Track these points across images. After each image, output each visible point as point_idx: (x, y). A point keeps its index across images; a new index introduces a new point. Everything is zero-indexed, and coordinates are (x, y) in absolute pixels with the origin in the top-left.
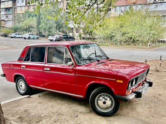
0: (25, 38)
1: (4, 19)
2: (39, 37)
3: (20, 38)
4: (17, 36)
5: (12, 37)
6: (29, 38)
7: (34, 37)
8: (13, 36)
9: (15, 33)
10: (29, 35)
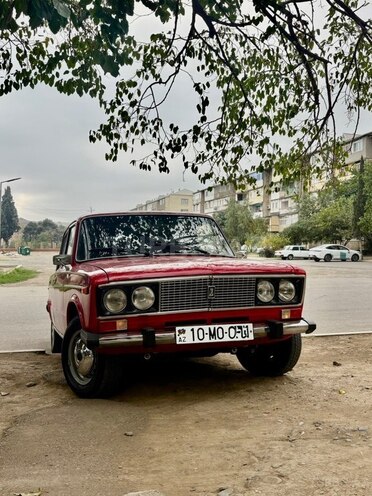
0: (317, 260)
1: (276, 211)
2: (360, 255)
3: (306, 258)
4: (296, 253)
5: (284, 258)
6: (328, 258)
7: (343, 255)
8: (286, 255)
9: (292, 247)
10: (330, 248)
